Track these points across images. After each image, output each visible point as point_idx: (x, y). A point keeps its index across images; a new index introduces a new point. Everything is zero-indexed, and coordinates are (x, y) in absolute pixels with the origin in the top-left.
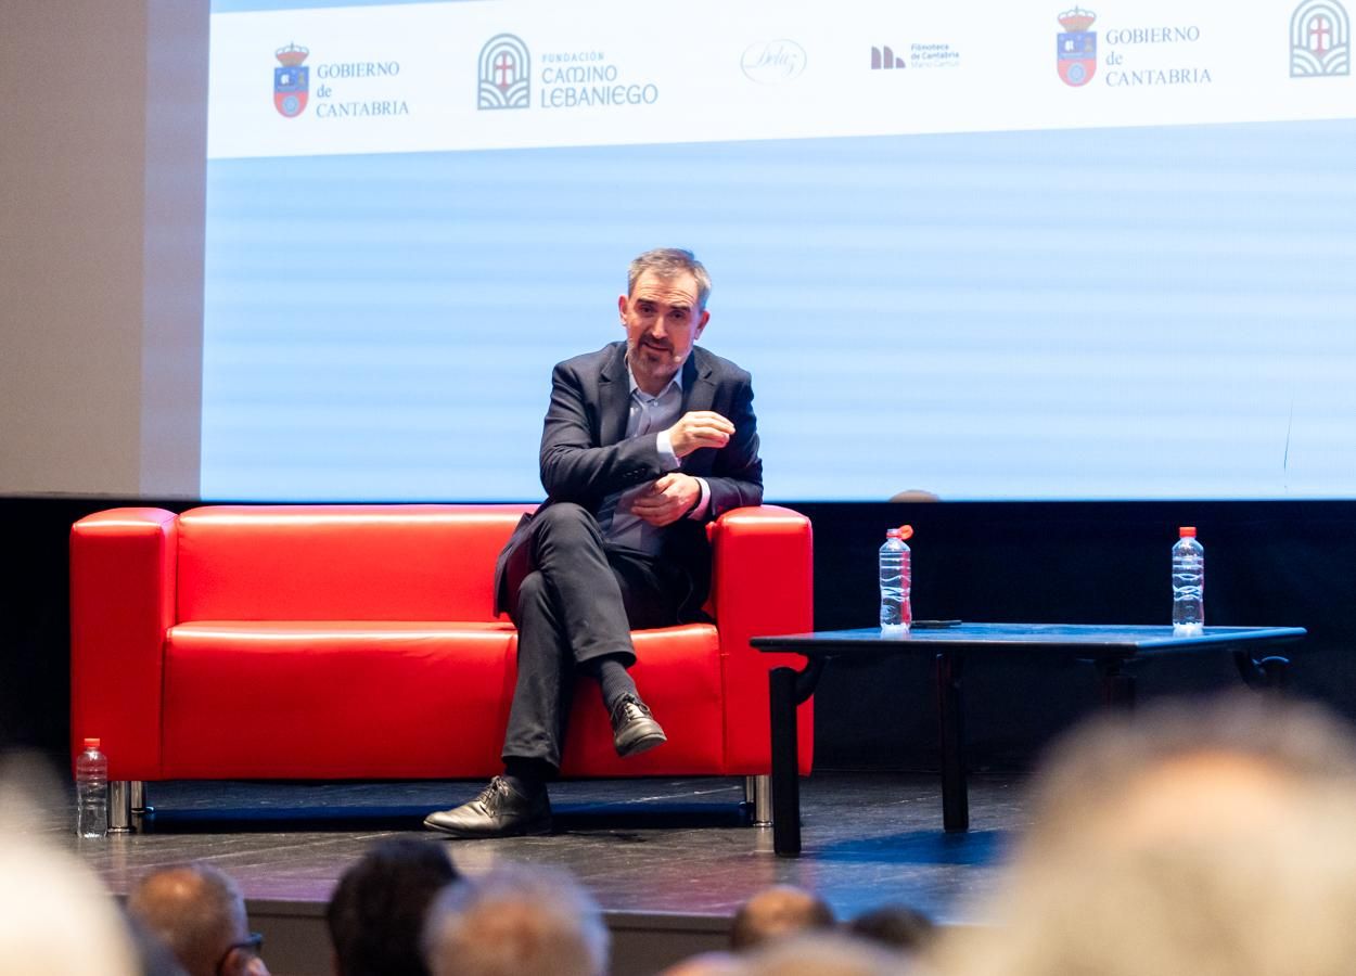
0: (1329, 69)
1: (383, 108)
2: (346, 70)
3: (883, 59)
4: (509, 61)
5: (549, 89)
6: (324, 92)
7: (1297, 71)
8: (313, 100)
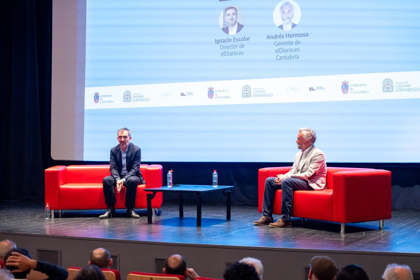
0: (248, 96)
1: (110, 102)
2: (104, 96)
3: (182, 94)
4: (128, 95)
5: (134, 99)
6: (101, 99)
7: (243, 96)
8: (100, 100)
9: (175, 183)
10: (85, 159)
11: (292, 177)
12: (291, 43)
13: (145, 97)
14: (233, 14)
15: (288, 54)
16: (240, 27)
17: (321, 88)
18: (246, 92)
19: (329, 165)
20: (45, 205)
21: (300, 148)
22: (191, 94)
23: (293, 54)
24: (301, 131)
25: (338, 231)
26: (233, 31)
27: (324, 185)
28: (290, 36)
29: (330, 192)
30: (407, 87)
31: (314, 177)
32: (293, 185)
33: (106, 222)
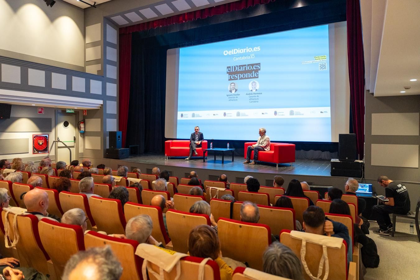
9: (213, 147)
10: (177, 138)
11: (258, 146)
12: (255, 96)
13: (200, 116)
14: (234, 85)
15: (254, 100)
16: (236, 90)
17: (267, 113)
18: (238, 114)
19: (271, 142)
20: (165, 154)
21: (260, 136)
22: (217, 115)
23: (256, 100)
24: (260, 129)
25: (276, 166)
26: (233, 92)
27: (269, 149)
28: (255, 94)
29: (273, 152)
30: (298, 114)
31: (266, 147)
32: (258, 149)
33: (188, 161)
